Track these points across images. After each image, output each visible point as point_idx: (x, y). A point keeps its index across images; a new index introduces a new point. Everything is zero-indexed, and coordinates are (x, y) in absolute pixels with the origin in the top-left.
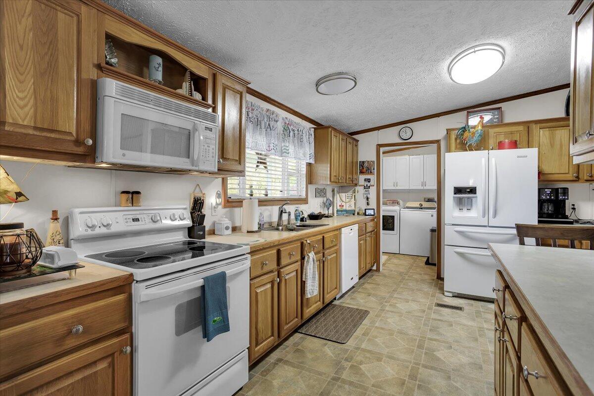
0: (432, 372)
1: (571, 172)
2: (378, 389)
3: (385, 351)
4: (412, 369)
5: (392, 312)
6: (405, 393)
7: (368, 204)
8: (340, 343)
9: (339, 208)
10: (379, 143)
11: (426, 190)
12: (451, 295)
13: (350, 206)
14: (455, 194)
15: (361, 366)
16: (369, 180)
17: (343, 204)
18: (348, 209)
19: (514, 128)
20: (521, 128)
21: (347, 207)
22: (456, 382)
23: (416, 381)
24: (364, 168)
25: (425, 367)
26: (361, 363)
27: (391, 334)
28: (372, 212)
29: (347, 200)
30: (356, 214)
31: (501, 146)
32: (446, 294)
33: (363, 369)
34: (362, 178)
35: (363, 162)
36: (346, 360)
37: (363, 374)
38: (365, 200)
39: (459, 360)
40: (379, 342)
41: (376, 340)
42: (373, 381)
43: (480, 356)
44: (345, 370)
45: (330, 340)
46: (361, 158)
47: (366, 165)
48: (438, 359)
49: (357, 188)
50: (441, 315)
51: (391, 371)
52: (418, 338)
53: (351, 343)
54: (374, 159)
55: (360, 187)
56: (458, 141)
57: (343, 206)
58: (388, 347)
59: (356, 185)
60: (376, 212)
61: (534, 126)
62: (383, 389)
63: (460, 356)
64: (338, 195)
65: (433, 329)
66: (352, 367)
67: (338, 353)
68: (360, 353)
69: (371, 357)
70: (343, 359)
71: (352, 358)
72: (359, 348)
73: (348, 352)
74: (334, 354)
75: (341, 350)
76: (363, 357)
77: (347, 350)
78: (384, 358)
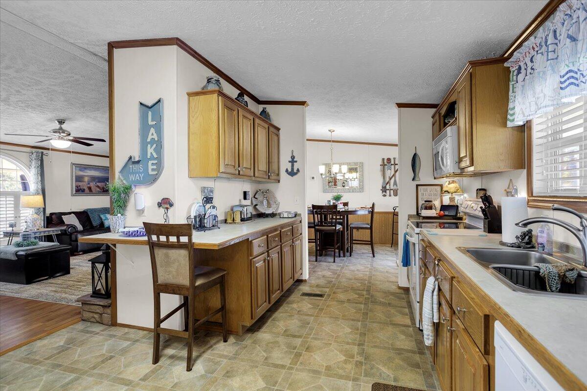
2: (326, 343)
3: (323, 380)
4: (297, 362)
15: (344, 358)
22: (262, 356)
23: (296, 352)
26: (345, 362)
33: (342, 356)
36: (361, 363)
37: (341, 351)
42: (331, 347)
44: (357, 353)
51: (316, 357)
53: (367, 387)
62: (323, 343)
66: (353, 357)
67: (374, 370)
68: (351, 373)
69: (337, 369)
70: (365, 364)
71: (356, 365)
72: (354, 380)
73: (365, 372)
74: (378, 368)
75: (373, 375)
76: (346, 368)
77: (366, 375)
78: (324, 370)
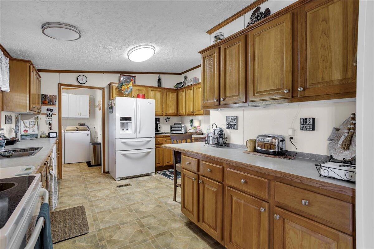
0: (147, 219)
1: (161, 111)
2: (134, 242)
3: (117, 222)
4: (138, 223)
5: (98, 200)
6: (147, 235)
7: (51, 129)
8: (85, 234)
9: (23, 133)
10: (61, 83)
11: (80, 118)
12: (119, 179)
13: (34, 131)
14: (121, 121)
15: (113, 238)
16: (51, 110)
17: (27, 129)
18: (31, 133)
19: (142, 88)
20: (144, 89)
21: (30, 132)
22: (159, 217)
23: (145, 227)
24: (46, 100)
25: (142, 218)
26: (111, 236)
27: (111, 212)
28: (54, 135)
29: (31, 126)
30: (39, 137)
31: (138, 96)
32: (117, 179)
33: (116, 238)
34: (44, 108)
35: (46, 95)
36: (100, 240)
37: (119, 241)
38: (48, 126)
39: (151, 207)
40: (108, 220)
41: (105, 219)
42: (128, 241)
43: (156, 201)
44: (106, 246)
45: (76, 237)
46: (43, 92)
47: (48, 98)
48: (143, 212)
49: (40, 116)
50: (124, 191)
51: (131, 230)
52: (126, 207)
53: (92, 230)
54: (56, 94)
55: (42, 115)
56: (117, 90)
57: (27, 131)
58: (116, 220)
59: (39, 113)
60: (58, 135)
61: (149, 89)
62: (136, 241)
63: (150, 206)
64: (22, 122)
65: (128, 199)
66: (108, 242)
67: (89, 240)
68: (104, 232)
69: (113, 230)
70: (97, 242)
71: (103, 238)
72: (101, 230)
73: (96, 236)
74: (88, 243)
75: (90, 237)
76: (109, 233)
77: (94, 235)
78: (120, 226)
